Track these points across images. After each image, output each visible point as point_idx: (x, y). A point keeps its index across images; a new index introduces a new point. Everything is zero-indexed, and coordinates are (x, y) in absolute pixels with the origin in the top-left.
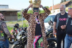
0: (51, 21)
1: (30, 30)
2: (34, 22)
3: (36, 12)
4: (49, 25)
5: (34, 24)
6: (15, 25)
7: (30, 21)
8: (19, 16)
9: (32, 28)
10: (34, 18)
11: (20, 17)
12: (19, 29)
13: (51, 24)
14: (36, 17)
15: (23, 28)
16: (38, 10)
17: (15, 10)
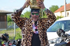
0: (62, 30)
1: (24, 43)
2: (29, 31)
3: (35, 15)
4: (59, 37)
5: (29, 34)
6: (3, 36)
7: (24, 29)
8: (10, 20)
9: (26, 41)
10: (31, 24)
11: (12, 22)
12: (9, 43)
13: (62, 34)
14: (33, 22)
15: (15, 42)
16: (39, 12)
17: (2, 12)
